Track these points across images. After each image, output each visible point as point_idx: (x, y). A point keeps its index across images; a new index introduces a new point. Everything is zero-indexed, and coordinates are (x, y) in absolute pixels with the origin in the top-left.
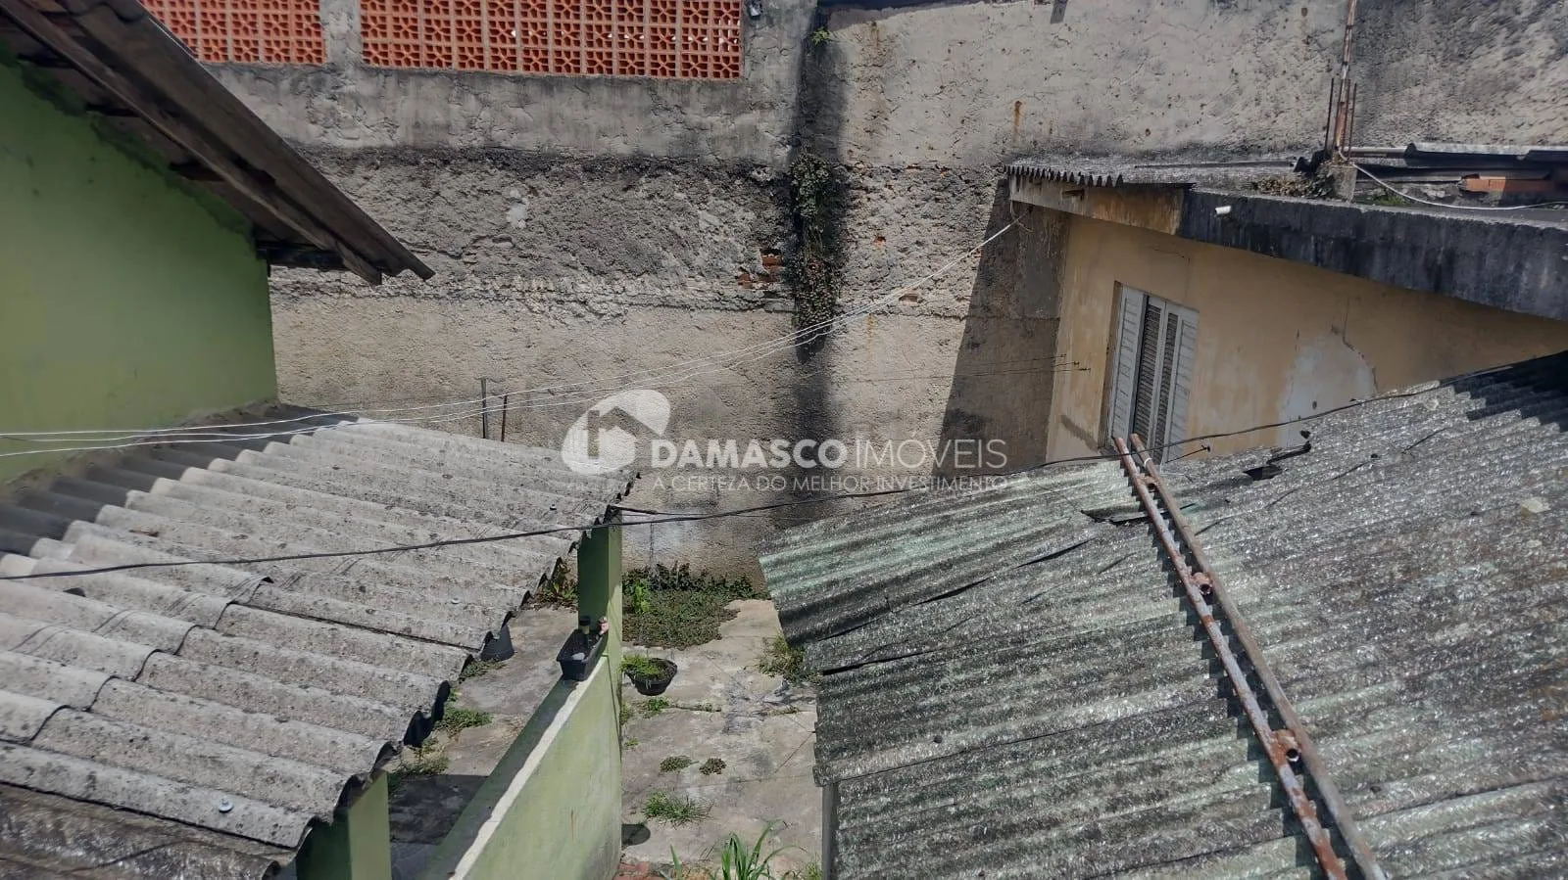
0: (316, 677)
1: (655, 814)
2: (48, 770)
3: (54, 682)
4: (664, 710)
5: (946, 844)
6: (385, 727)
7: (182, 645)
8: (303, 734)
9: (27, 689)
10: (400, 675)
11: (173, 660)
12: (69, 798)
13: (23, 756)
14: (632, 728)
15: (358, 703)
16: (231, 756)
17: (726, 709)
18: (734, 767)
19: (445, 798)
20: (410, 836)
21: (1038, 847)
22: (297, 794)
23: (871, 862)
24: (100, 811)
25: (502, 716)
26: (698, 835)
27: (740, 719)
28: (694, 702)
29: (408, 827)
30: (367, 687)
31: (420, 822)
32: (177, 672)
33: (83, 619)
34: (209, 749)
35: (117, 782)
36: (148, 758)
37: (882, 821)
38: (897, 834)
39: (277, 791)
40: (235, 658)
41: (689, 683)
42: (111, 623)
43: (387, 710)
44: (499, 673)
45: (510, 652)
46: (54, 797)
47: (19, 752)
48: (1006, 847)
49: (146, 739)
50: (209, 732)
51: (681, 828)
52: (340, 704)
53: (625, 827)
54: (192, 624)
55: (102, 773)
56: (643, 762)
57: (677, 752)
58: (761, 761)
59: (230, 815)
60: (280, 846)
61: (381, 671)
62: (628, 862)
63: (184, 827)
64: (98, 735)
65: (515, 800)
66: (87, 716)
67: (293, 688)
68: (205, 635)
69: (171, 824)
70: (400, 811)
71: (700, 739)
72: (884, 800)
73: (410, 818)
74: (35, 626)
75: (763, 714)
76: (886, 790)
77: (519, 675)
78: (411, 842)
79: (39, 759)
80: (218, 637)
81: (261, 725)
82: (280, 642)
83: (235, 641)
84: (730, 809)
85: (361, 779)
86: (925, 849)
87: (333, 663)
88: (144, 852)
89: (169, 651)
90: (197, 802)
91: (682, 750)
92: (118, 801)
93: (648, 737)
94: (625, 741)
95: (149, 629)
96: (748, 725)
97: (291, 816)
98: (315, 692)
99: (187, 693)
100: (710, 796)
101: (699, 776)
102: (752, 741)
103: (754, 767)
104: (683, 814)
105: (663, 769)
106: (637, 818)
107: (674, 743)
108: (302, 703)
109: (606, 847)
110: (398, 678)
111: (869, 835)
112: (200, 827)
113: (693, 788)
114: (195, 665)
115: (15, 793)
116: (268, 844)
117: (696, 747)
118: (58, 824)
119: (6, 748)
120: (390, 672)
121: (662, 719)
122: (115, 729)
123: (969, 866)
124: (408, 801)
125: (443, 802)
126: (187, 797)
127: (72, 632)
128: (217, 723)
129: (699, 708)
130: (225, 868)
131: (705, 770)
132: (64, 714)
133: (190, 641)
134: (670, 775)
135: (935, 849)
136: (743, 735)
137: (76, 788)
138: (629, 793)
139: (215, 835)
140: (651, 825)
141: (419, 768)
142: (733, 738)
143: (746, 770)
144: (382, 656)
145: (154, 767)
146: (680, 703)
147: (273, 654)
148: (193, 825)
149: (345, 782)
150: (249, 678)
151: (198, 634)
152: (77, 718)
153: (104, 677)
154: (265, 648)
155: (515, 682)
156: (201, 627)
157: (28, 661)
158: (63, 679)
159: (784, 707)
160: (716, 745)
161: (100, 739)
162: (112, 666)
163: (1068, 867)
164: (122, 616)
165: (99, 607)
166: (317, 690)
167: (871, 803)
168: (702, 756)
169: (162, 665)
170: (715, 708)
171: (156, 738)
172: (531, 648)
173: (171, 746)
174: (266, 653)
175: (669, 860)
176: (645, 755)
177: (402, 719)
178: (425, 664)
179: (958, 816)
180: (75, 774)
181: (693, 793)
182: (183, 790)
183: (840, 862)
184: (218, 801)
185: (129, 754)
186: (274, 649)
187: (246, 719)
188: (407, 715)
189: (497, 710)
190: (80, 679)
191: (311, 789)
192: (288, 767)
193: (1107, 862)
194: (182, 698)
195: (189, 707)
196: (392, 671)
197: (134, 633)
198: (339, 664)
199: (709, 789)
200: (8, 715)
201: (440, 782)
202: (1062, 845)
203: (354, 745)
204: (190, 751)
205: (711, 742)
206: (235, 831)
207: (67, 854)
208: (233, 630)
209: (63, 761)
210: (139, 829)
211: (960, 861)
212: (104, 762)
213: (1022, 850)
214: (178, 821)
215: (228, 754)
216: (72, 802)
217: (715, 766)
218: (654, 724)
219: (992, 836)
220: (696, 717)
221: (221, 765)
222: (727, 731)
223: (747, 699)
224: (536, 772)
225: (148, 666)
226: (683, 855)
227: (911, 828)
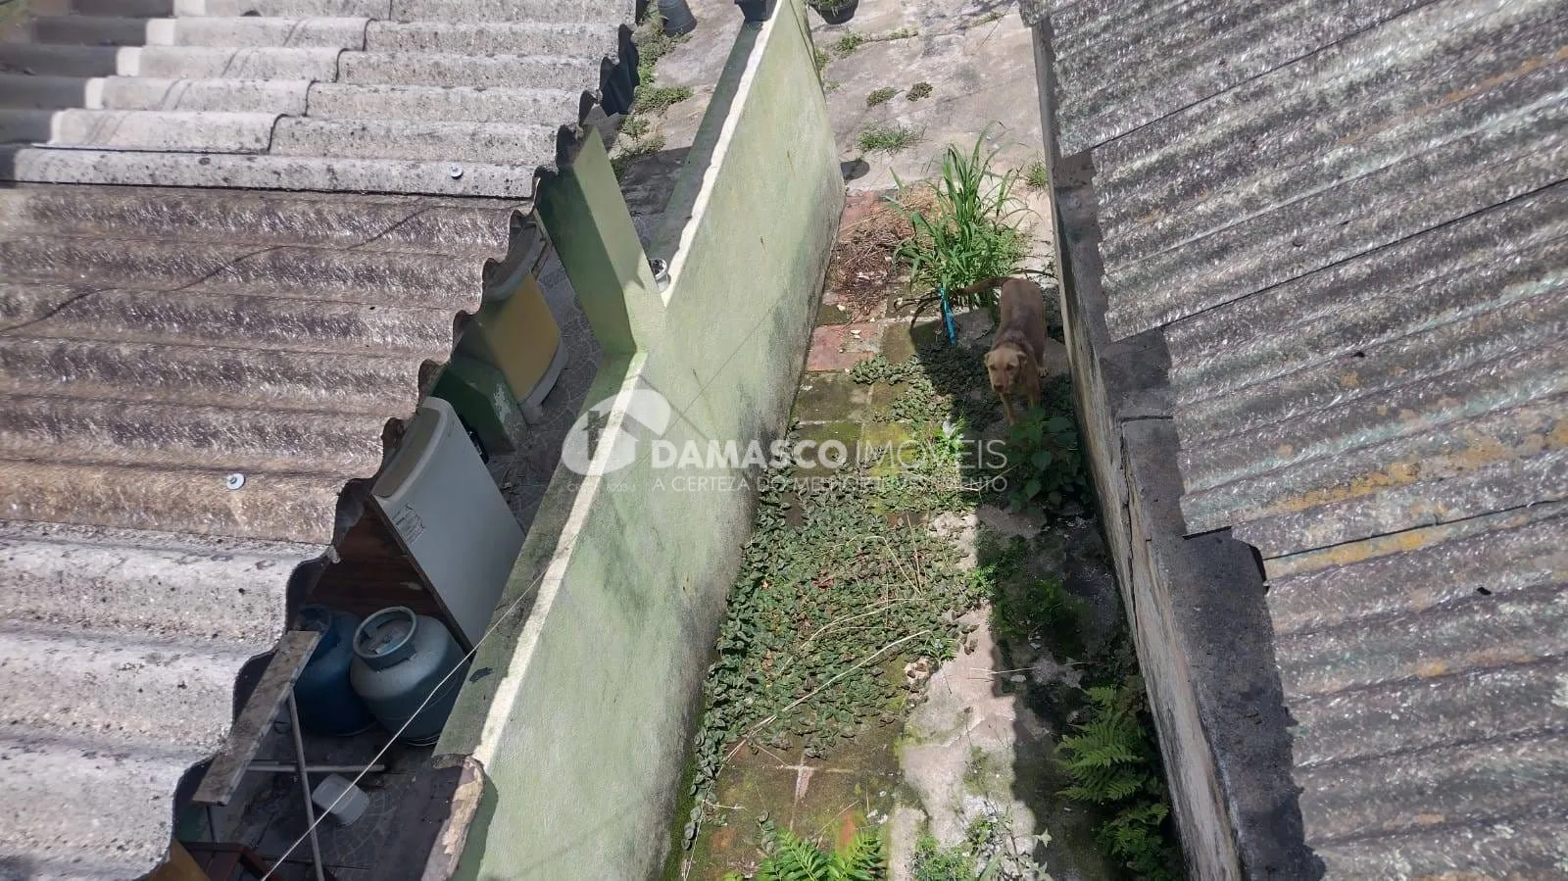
0: (499, 45)
1: (870, 147)
2: (291, 171)
3: (265, 97)
4: (858, 47)
5: (1179, 45)
6: (579, 80)
7: (365, 41)
8: (505, 98)
9: (246, 108)
10: (578, 26)
11: (362, 55)
12: (319, 191)
13: (266, 163)
14: (831, 70)
15: (546, 60)
16: (445, 129)
17: (922, 32)
18: (940, 86)
19: (671, 171)
20: (649, 208)
21: (1286, 20)
22: (517, 152)
23: (1094, 83)
24: (350, 197)
25: (702, 87)
26: (916, 158)
27: (939, 39)
28: (888, 32)
29: (647, 201)
30: (550, 45)
31: (655, 196)
32: (370, 65)
33: (267, 34)
34: (423, 128)
35: (355, 169)
36: (373, 146)
37: (1104, 41)
38: (1121, 49)
39: (498, 152)
40: (418, 41)
41: (879, 14)
42: (294, 35)
43: (574, 62)
44: (688, 46)
45: (692, 23)
46: (307, 193)
47: (261, 161)
48: (1249, 29)
49: (364, 129)
50: (419, 114)
51: (898, 156)
52: (529, 65)
53: (844, 165)
54: (367, 19)
55: (338, 166)
56: (849, 101)
57: (881, 85)
58: (967, 75)
59: (463, 179)
60: (518, 199)
61: (558, 27)
62: (853, 194)
63: (427, 199)
64: (321, 134)
65: (730, 145)
66: (305, 120)
67: (481, 59)
68: (383, 27)
69: (415, 198)
70: (634, 190)
71: (901, 67)
72: (1103, 19)
73: (646, 194)
74: (229, 51)
75: (963, 28)
76: (1105, 10)
77: (709, 42)
78: (652, 213)
79: (281, 163)
80: (395, 26)
81: (463, 97)
82: (455, 19)
83: (412, 26)
84: (944, 128)
85: (572, 129)
86: (1155, 56)
87: (510, 29)
88: (400, 224)
89: (356, 49)
90: (430, 174)
91: (885, 82)
92: (362, 186)
93: (848, 78)
94: (827, 85)
95: (331, 32)
96: (949, 43)
97: (518, 170)
98: (504, 57)
99: (387, 83)
100: (921, 121)
101: (905, 104)
102: (956, 57)
103: (961, 83)
104: (898, 142)
105: (870, 105)
106: (852, 157)
107: (876, 77)
108: (494, 72)
109: (829, 182)
110: (576, 31)
111: (1090, 59)
112: (441, 196)
113: (902, 116)
114: (384, 57)
115: (274, 195)
116: (506, 199)
117: (898, 76)
118: (319, 213)
119: (249, 159)
120: (567, 26)
121: (859, 56)
122: (334, 126)
123: (1207, 58)
124: (638, 181)
125: (670, 175)
126: (419, 171)
127: (261, 50)
128: (423, 104)
129: (894, 37)
130: (474, 224)
131: (912, 97)
132: (284, 123)
133: (371, 37)
134: (877, 109)
135: (1166, 52)
136: (945, 54)
137: (322, 182)
138: (841, 134)
139: (456, 200)
140: (868, 158)
141: (639, 150)
142: (936, 59)
143: (955, 88)
144: (555, 14)
145: (382, 153)
146: (874, 36)
147: (451, 31)
148: (434, 195)
149: (556, 133)
150: (437, 57)
151: (375, 27)
152: (297, 123)
153: (306, 83)
154: (442, 27)
155: (706, 51)
156: (375, 20)
157: (235, 83)
158: (271, 93)
159: (984, 16)
160: (918, 69)
161: (324, 138)
162: (311, 75)
163: (1323, 31)
164: (301, 26)
165: (277, 23)
166: (503, 56)
167: (1090, 26)
168: (906, 83)
169: (353, 62)
170: (911, 33)
171: (372, 125)
172: (712, 14)
173: (389, 130)
174: (445, 31)
175: (893, 185)
176: (849, 95)
177: (592, 68)
178: (599, 13)
179: (1190, 14)
180: (317, 171)
181: (904, 121)
182: (414, 166)
183: (1061, 92)
184: (447, 169)
185: (355, 145)
186: (450, 26)
187: (447, 94)
188: (595, 63)
189: (696, 82)
190: (287, 89)
191: (529, 145)
192: (500, 129)
193: (1369, 15)
194: (382, 87)
195: (391, 94)
196: (569, 25)
197: (319, 39)
198: (516, 28)
199: (919, 115)
200: (239, 132)
201: (662, 158)
202: (1316, 11)
203: (555, 100)
204: (407, 132)
205: (914, 67)
206: (472, 193)
207: (337, 235)
208: (408, 16)
209: (301, 161)
210: (390, 206)
211: (1196, 57)
212: (336, 156)
213: (1268, 27)
214: (420, 194)
215: (443, 128)
216: (323, 195)
217: (921, 91)
218: (852, 62)
219: (1233, 22)
220: (894, 46)
221: (440, 139)
222: (928, 53)
223: (944, 16)
224: (743, 117)
225: (342, 66)
226: (907, 179)
227: (1137, 39)
